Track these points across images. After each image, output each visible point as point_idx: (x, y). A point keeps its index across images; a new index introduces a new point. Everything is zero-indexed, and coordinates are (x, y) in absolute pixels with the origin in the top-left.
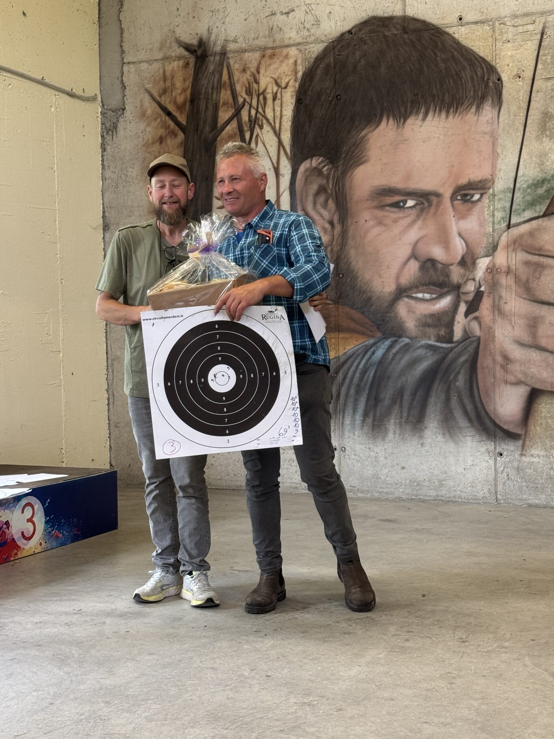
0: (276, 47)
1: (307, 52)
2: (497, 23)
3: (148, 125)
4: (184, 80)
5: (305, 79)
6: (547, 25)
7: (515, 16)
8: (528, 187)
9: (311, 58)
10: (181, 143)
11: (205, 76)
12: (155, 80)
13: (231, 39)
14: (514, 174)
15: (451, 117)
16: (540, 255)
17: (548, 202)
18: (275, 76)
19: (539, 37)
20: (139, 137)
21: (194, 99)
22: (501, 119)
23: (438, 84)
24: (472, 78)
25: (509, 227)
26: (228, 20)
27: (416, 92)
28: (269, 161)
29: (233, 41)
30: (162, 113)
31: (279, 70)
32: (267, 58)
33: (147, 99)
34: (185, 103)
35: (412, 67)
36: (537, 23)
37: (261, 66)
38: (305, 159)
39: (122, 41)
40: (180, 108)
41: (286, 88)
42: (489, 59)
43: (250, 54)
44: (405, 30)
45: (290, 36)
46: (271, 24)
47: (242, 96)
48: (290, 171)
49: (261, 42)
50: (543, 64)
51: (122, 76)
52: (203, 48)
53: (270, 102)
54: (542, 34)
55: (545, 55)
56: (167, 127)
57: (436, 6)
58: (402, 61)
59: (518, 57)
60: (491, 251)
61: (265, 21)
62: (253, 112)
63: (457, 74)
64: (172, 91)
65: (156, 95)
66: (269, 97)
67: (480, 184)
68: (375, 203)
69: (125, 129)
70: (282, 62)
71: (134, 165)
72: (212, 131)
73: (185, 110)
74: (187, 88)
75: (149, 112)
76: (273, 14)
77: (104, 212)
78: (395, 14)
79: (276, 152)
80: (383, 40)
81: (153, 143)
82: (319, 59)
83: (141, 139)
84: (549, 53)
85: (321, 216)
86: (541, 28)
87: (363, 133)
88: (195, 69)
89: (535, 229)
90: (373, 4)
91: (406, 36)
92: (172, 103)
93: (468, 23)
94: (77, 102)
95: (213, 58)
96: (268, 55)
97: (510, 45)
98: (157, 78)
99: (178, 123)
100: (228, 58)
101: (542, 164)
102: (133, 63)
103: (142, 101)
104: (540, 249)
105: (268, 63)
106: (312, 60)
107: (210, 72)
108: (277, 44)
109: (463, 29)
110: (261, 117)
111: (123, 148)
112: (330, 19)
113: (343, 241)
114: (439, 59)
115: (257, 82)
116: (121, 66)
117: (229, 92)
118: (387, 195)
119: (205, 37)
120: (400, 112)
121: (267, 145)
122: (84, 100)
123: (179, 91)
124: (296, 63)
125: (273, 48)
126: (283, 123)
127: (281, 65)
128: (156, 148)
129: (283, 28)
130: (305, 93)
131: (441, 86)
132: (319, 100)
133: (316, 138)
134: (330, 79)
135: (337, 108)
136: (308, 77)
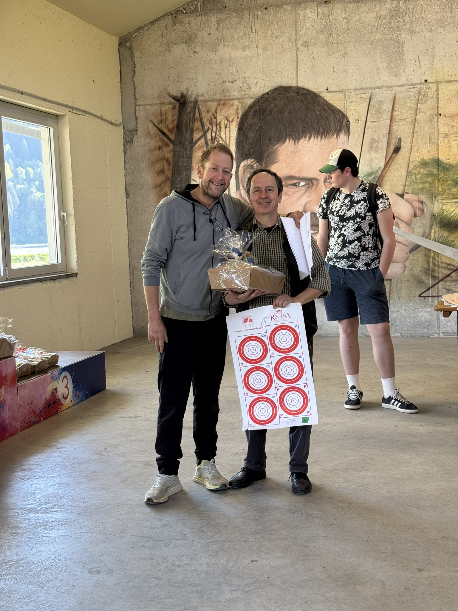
1: (244, 103)
2: (347, 92)
3: (152, 139)
4: (173, 116)
5: (243, 118)
6: (373, 94)
7: (356, 89)
8: (364, 176)
10: (172, 150)
11: (185, 114)
12: (155, 115)
13: (201, 94)
15: (323, 139)
18: (226, 115)
19: (369, 100)
20: (146, 146)
21: (179, 126)
22: (349, 142)
23: (316, 122)
24: (334, 120)
26: (198, 84)
27: (304, 126)
29: (201, 96)
30: (160, 133)
31: (228, 112)
32: (221, 106)
33: (151, 125)
34: (173, 128)
35: (302, 113)
36: (367, 93)
37: (218, 110)
38: (244, 160)
39: (135, 93)
40: (171, 131)
41: (232, 122)
42: (343, 110)
43: (211, 103)
44: (298, 93)
45: (234, 94)
46: (223, 87)
47: (207, 125)
48: (235, 166)
49: (218, 97)
50: (371, 114)
51: (135, 113)
52: (184, 98)
53: (223, 129)
54: (370, 99)
55: (372, 110)
56: (163, 141)
57: (314, 82)
58: (296, 110)
59: (358, 110)
61: (220, 85)
62: (214, 134)
63: (326, 118)
64: (166, 122)
65: (156, 123)
66: (223, 126)
69: (138, 141)
70: (230, 108)
71: (143, 161)
72: (190, 144)
73: (174, 132)
74: (175, 120)
75: (152, 132)
76: (224, 82)
77: (126, 187)
78: (292, 85)
80: (286, 98)
81: (155, 150)
82: (251, 107)
83: (147, 148)
84: (373, 109)
86: (369, 96)
87: (276, 147)
88: (179, 110)
90: (280, 79)
91: (298, 97)
92: (166, 128)
93: (332, 92)
94: (114, 127)
95: (190, 104)
96: (221, 104)
97: (353, 104)
98: (157, 114)
99: (169, 139)
100: (199, 104)
101: (371, 164)
102: (142, 105)
103: (147, 127)
105: (222, 108)
106: (247, 108)
107: (188, 111)
108: (227, 98)
109: (329, 94)
110: (218, 137)
111: (137, 152)
112: (256, 86)
114: (316, 109)
115: (215, 118)
116: (134, 106)
117: (199, 123)
118: (289, 179)
119: (185, 92)
123: (170, 122)
124: (237, 109)
125: (225, 100)
126: (231, 141)
127: (229, 110)
128: (157, 152)
129: (230, 90)
130: (243, 125)
131: (318, 123)
132: (251, 129)
133: (250, 149)
134: (257, 118)
135: (261, 133)
136: (245, 116)
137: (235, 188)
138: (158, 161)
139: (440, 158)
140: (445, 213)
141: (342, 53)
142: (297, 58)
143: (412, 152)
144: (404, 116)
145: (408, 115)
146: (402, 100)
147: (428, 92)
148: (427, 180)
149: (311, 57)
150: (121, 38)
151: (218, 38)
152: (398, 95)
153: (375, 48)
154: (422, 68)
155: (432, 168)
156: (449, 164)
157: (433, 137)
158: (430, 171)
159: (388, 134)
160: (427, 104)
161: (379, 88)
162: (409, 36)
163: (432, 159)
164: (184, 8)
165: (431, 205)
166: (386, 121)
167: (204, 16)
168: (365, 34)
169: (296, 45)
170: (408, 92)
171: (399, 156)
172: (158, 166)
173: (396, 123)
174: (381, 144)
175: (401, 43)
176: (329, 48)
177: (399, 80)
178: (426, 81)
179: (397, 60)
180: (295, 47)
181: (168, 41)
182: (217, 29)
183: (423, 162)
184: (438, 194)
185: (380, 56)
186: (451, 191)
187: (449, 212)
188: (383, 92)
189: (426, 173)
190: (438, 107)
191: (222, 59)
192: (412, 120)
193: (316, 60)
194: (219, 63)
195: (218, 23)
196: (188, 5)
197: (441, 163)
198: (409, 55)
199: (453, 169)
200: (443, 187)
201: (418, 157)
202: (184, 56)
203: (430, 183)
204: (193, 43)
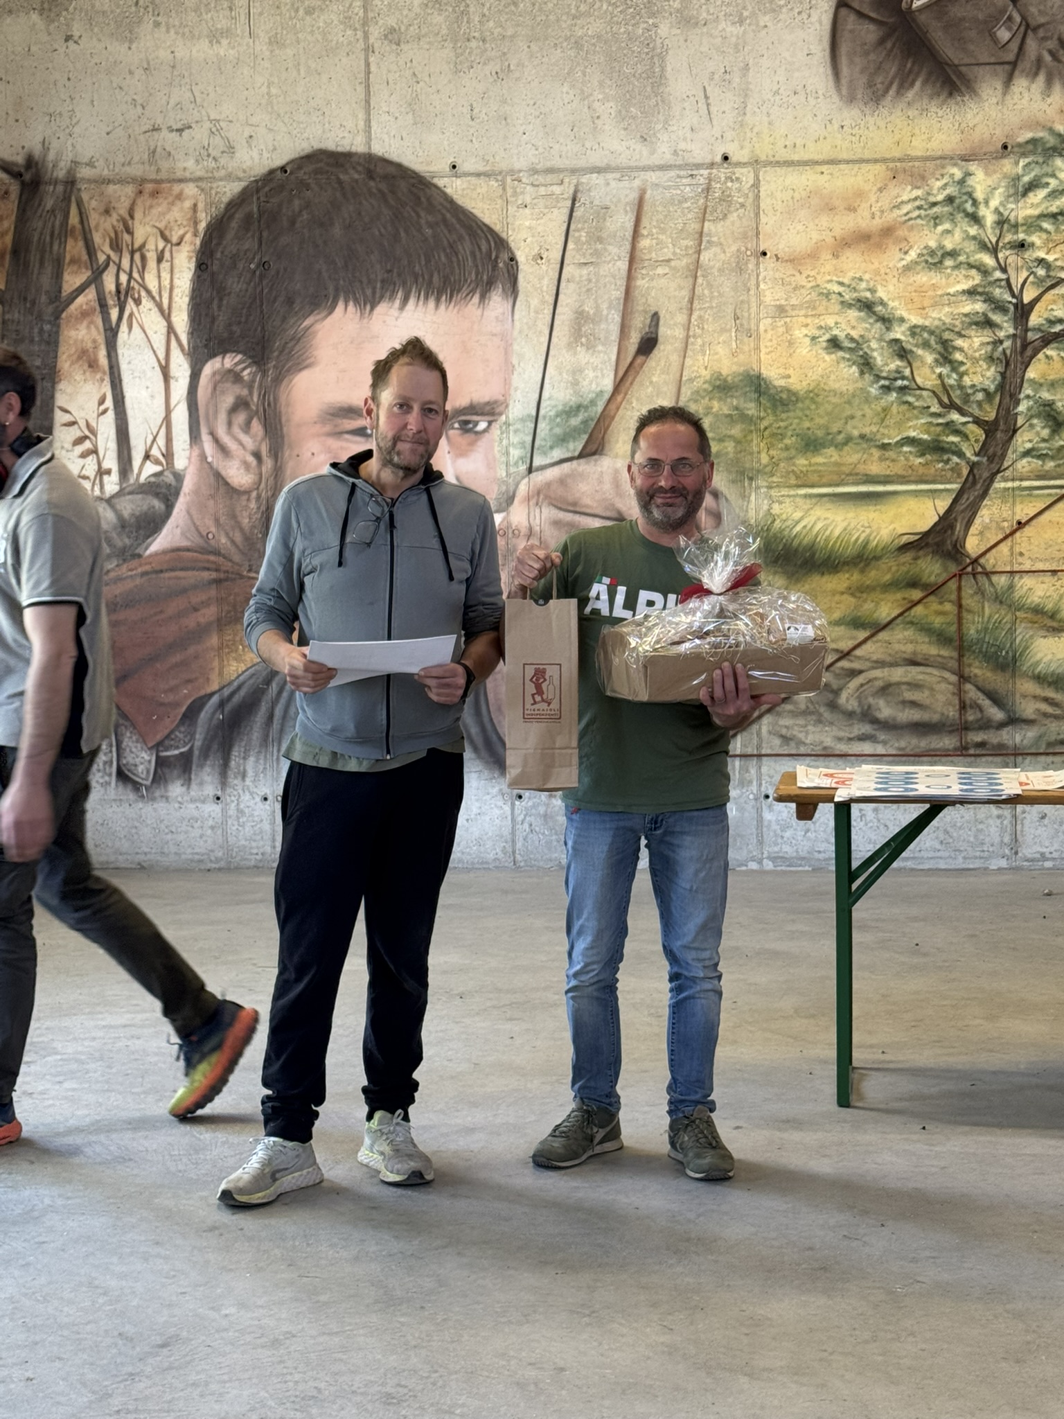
0: (162, 180)
1: (213, 192)
2: (509, 179)
4: (1, 219)
5: (211, 235)
6: (580, 188)
7: (534, 171)
8: (557, 416)
9: (220, 202)
11: (38, 214)
13: (86, 160)
14: (537, 396)
15: (443, 307)
16: (576, 512)
17: (585, 437)
18: (161, 225)
19: (569, 203)
21: (18, 250)
22: (516, 317)
23: (423, 258)
24: (473, 254)
25: (530, 470)
26: (77, 130)
27: (389, 267)
28: (153, 356)
29: (87, 164)
31: (167, 217)
32: (146, 196)
34: (2, 255)
35: (383, 230)
36: (566, 184)
37: (136, 207)
38: (212, 355)
41: (178, 244)
42: (497, 228)
43: (116, 187)
44: (370, 174)
45: (185, 165)
46: (152, 144)
47: (104, 250)
48: (188, 373)
49: (136, 171)
50: (576, 242)
52: (34, 170)
53: (152, 263)
54: (574, 200)
55: (578, 230)
57: (417, 144)
58: (367, 219)
59: (540, 229)
60: (504, 505)
62: (124, 278)
63: (451, 247)
66: (151, 256)
67: (488, 408)
68: (328, 428)
70: (173, 204)
72: (51, 302)
73: (3, 266)
74: (6, 232)
76: (156, 129)
78: (354, 149)
79: (164, 342)
80: (336, 185)
82: (234, 205)
84: (583, 228)
85: (241, 444)
86: (571, 191)
87: (307, 323)
88: (20, 202)
89: (568, 476)
90: (320, 132)
91: (372, 184)
93: (466, 175)
95: (51, 188)
96: (147, 191)
97: (527, 211)
100: (79, 190)
101: (575, 383)
104: (575, 504)
105: (148, 204)
106: (223, 206)
107: (47, 208)
108: (163, 175)
109: (459, 182)
110: (136, 286)
112: (250, 146)
113: (276, 484)
114: (423, 222)
115: (130, 231)
117: (81, 244)
118: (345, 417)
119: (37, 151)
120: (364, 293)
121: (148, 332)
124: (195, 208)
125: (158, 182)
126: (176, 299)
127: (169, 210)
129: (173, 152)
130: (212, 254)
131: (428, 261)
132: (234, 266)
133: (230, 325)
134: (253, 236)
135: (264, 283)
136: (216, 232)
137: (186, 436)
139: (765, 373)
140: (777, 524)
141: (494, 66)
142: (369, 73)
143: (689, 353)
144: (667, 253)
145: (678, 251)
146: (660, 209)
147: (730, 189)
148: (729, 433)
149: (408, 73)
152: (649, 192)
153: (586, 59)
154: (715, 122)
155: (742, 400)
156: (789, 391)
157: (746, 314)
158: (737, 408)
159: (622, 301)
160: (728, 222)
161: (598, 170)
162: (679, 31)
163: (740, 374)
165: (740, 501)
166: (619, 263)
168: (558, 21)
169: (366, 36)
170: (677, 187)
171: (653, 364)
173: (644, 272)
174: (603, 326)
175: (659, 51)
176: (459, 51)
177: (653, 152)
178: (726, 158)
179: (648, 98)
180: (361, 45)
183: (718, 383)
184: (758, 471)
185: (601, 84)
186: (794, 465)
187: (789, 523)
188: (608, 184)
189: (727, 412)
190: (758, 234)
191: (148, 63)
192: (688, 265)
193: (422, 84)
194: (139, 73)
197: (767, 387)
198: (680, 85)
199: (800, 405)
200: (771, 452)
201: (706, 368)
202: (33, 49)
203: (738, 442)
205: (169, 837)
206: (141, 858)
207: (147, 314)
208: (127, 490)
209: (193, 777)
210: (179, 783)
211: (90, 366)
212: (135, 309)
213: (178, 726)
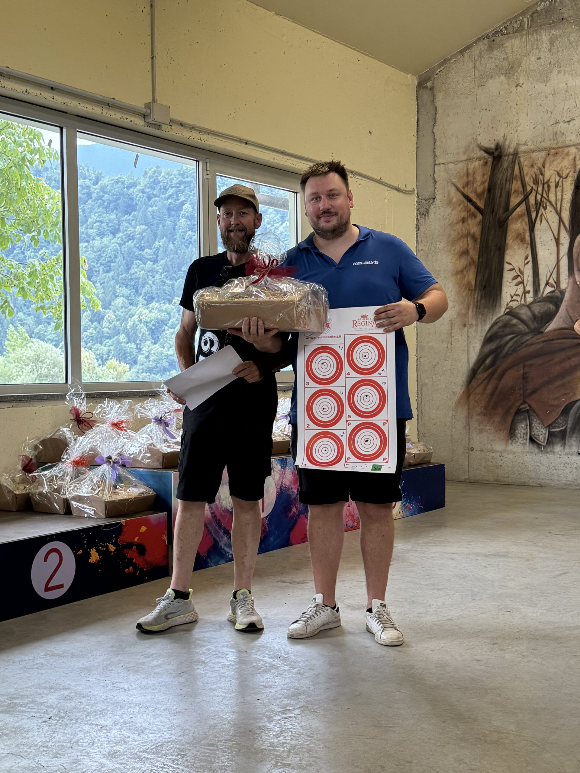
0: (559, 147)
3: (453, 210)
4: (484, 175)
10: (480, 222)
11: (500, 171)
12: (460, 176)
13: (523, 142)
18: (558, 169)
20: (446, 219)
21: (490, 189)
26: (519, 128)
28: (551, 234)
29: (523, 144)
30: (464, 200)
31: (561, 165)
32: (551, 156)
33: (453, 190)
34: (483, 192)
37: (546, 162)
39: (435, 148)
40: (479, 196)
41: (566, 178)
43: (537, 153)
45: (570, 138)
46: (555, 130)
47: (530, 185)
48: (569, 240)
49: (547, 144)
51: (434, 174)
52: (499, 150)
53: (553, 189)
56: (469, 211)
61: (550, 128)
64: (473, 184)
65: (460, 186)
66: (553, 185)
69: (435, 213)
70: (564, 158)
71: (441, 239)
72: (505, 212)
73: (483, 197)
74: (486, 181)
76: (557, 123)
79: (557, 227)
81: (457, 223)
88: (492, 167)
92: (473, 192)
94: (401, 195)
95: (507, 158)
96: (552, 153)
98: (462, 175)
99: (477, 208)
100: (520, 157)
102: (443, 164)
103: (449, 192)
105: (552, 159)
107: (504, 168)
108: (560, 145)
110: (545, 201)
111: (433, 227)
115: (542, 174)
116: (433, 166)
117: (519, 183)
119: (501, 142)
121: (550, 222)
122: (406, 193)
123: (479, 184)
124: (575, 159)
125: (556, 148)
126: (564, 205)
127: (562, 161)
128: (459, 226)
129: (565, 133)
138: (460, 239)
150: (420, 77)
151: (550, 62)
164: (505, 27)
167: (533, 35)
172: (460, 246)
181: (481, 75)
182: (550, 50)
191: (555, 91)
194: (550, 96)
195: (552, 42)
196: (511, 23)
202: (501, 93)
204: (516, 74)
205: (555, 471)
206: (540, 481)
207: (550, 214)
208: (538, 300)
209: (567, 442)
210: (560, 445)
211: (522, 241)
212: (543, 211)
213: (559, 417)
